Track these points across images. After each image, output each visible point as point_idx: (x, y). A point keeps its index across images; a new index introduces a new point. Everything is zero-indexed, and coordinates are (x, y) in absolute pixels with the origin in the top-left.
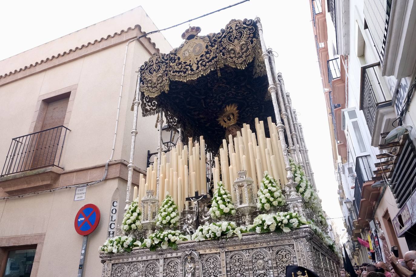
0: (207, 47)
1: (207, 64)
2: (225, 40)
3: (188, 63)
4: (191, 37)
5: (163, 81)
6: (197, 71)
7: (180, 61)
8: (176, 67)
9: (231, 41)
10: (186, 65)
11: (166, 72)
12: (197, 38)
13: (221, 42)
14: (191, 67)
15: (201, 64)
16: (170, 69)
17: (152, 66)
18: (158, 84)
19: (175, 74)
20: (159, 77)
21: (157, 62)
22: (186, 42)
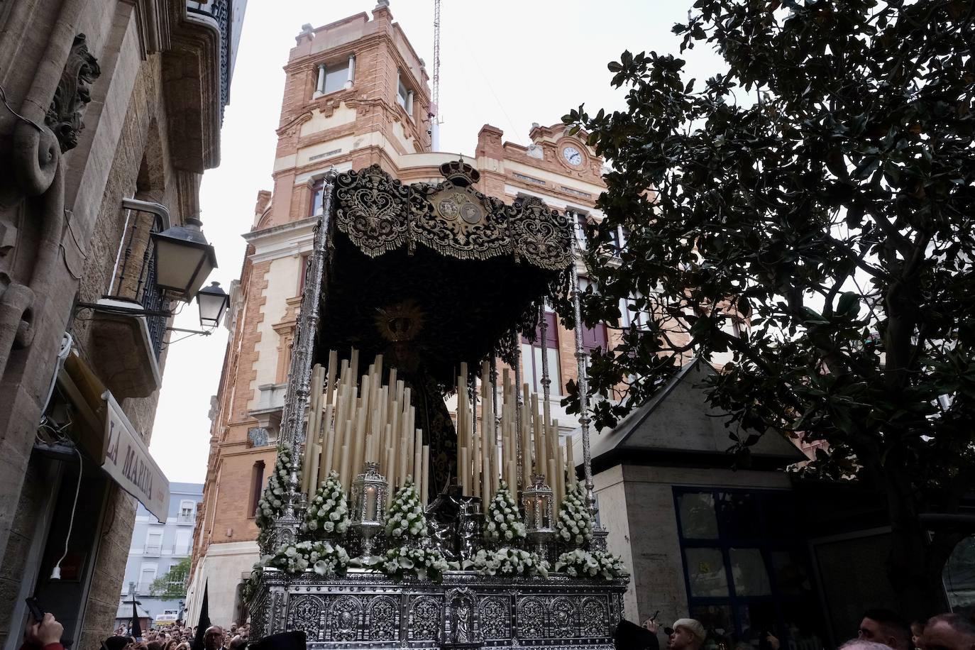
0: (488, 219)
1: (486, 244)
2: (521, 226)
3: (449, 225)
4: (461, 183)
5: (391, 232)
6: (466, 247)
7: (433, 215)
8: (424, 220)
9: (532, 231)
10: (447, 229)
11: (401, 218)
12: (471, 190)
13: (513, 223)
14: (455, 235)
15: (474, 240)
16: (410, 217)
17: (369, 191)
18: (381, 234)
19: (420, 231)
20: (385, 221)
21: (382, 188)
22: (449, 186)
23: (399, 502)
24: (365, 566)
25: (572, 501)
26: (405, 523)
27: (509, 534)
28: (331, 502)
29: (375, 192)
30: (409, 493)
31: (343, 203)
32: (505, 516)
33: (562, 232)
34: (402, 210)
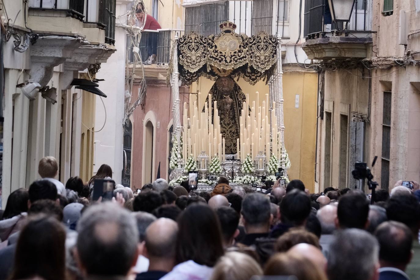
0: (240, 46)
1: (239, 60)
2: (254, 47)
3: (223, 53)
4: (228, 31)
5: (201, 61)
6: (230, 63)
7: (217, 50)
8: (213, 53)
9: (259, 49)
10: (222, 56)
11: (204, 54)
12: (232, 34)
13: (251, 47)
14: (225, 58)
15: (234, 59)
16: (208, 53)
17: (191, 44)
18: (197, 63)
19: (212, 59)
20: (198, 56)
21: (196, 41)
22: (223, 34)
23: (212, 163)
24: (202, 182)
25: (272, 159)
26: (214, 169)
27: (248, 171)
28: (191, 164)
29: (193, 44)
30: (215, 160)
31: (182, 52)
32: (247, 165)
33: (273, 46)
34: (204, 50)
